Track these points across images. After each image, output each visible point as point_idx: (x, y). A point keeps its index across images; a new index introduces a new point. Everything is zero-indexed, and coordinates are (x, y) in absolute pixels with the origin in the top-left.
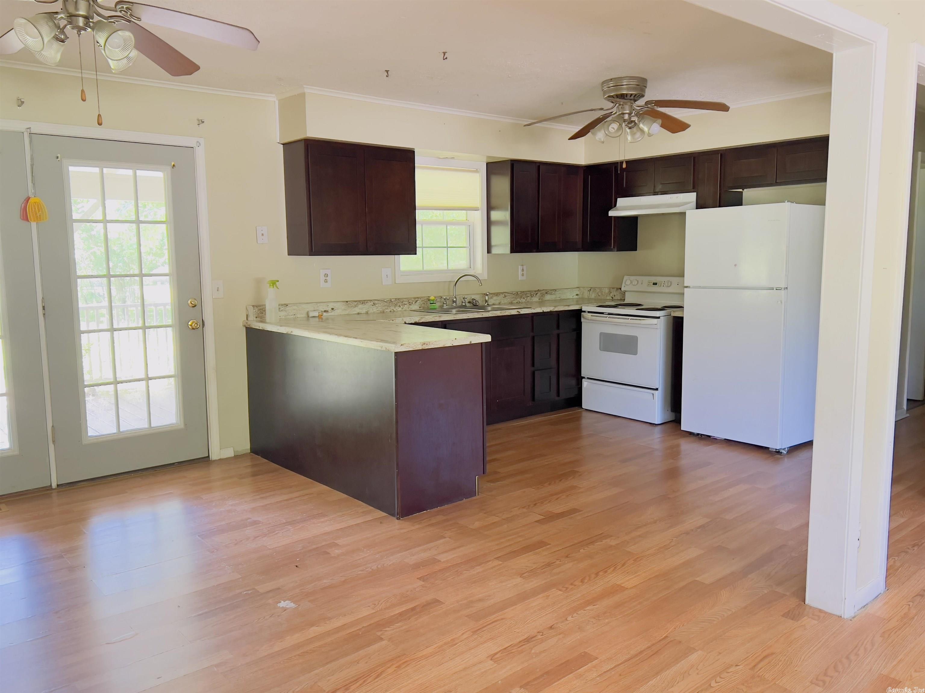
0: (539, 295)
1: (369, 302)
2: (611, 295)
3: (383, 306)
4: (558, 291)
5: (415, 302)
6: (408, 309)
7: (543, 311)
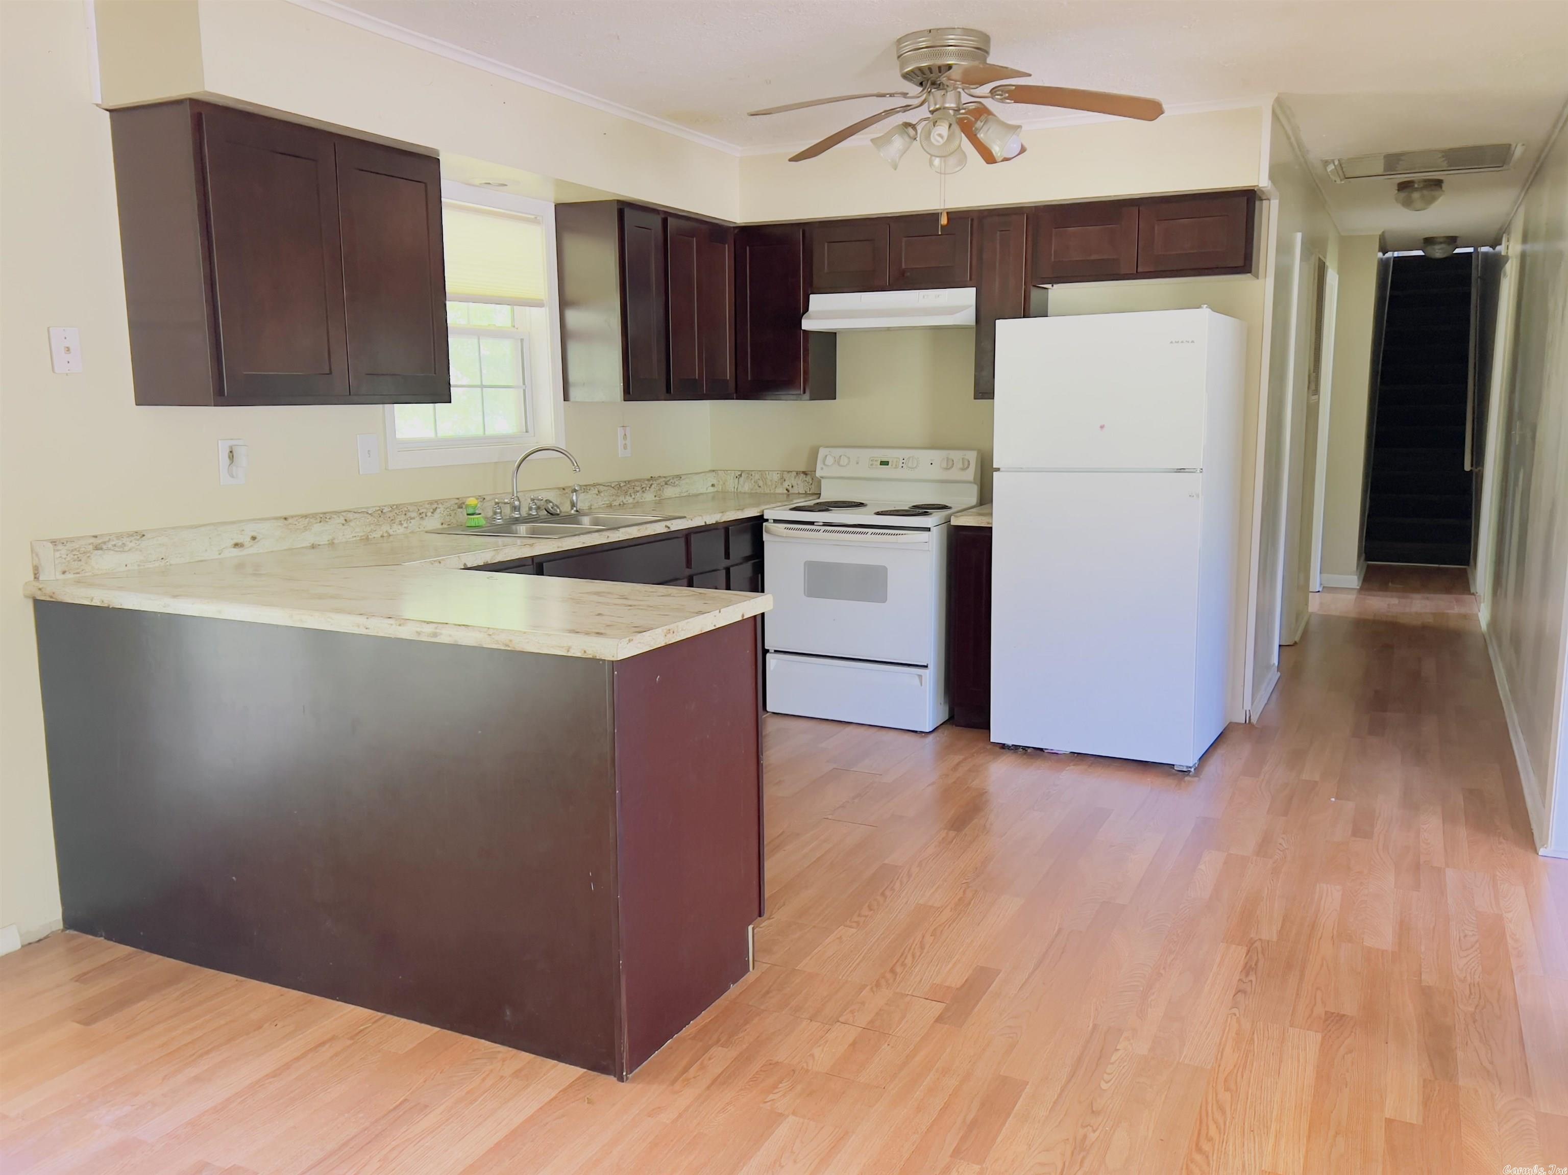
0: (654, 488)
1: (335, 516)
2: (786, 485)
3: (366, 526)
4: (684, 479)
5: (432, 513)
6: (419, 530)
7: (705, 523)
